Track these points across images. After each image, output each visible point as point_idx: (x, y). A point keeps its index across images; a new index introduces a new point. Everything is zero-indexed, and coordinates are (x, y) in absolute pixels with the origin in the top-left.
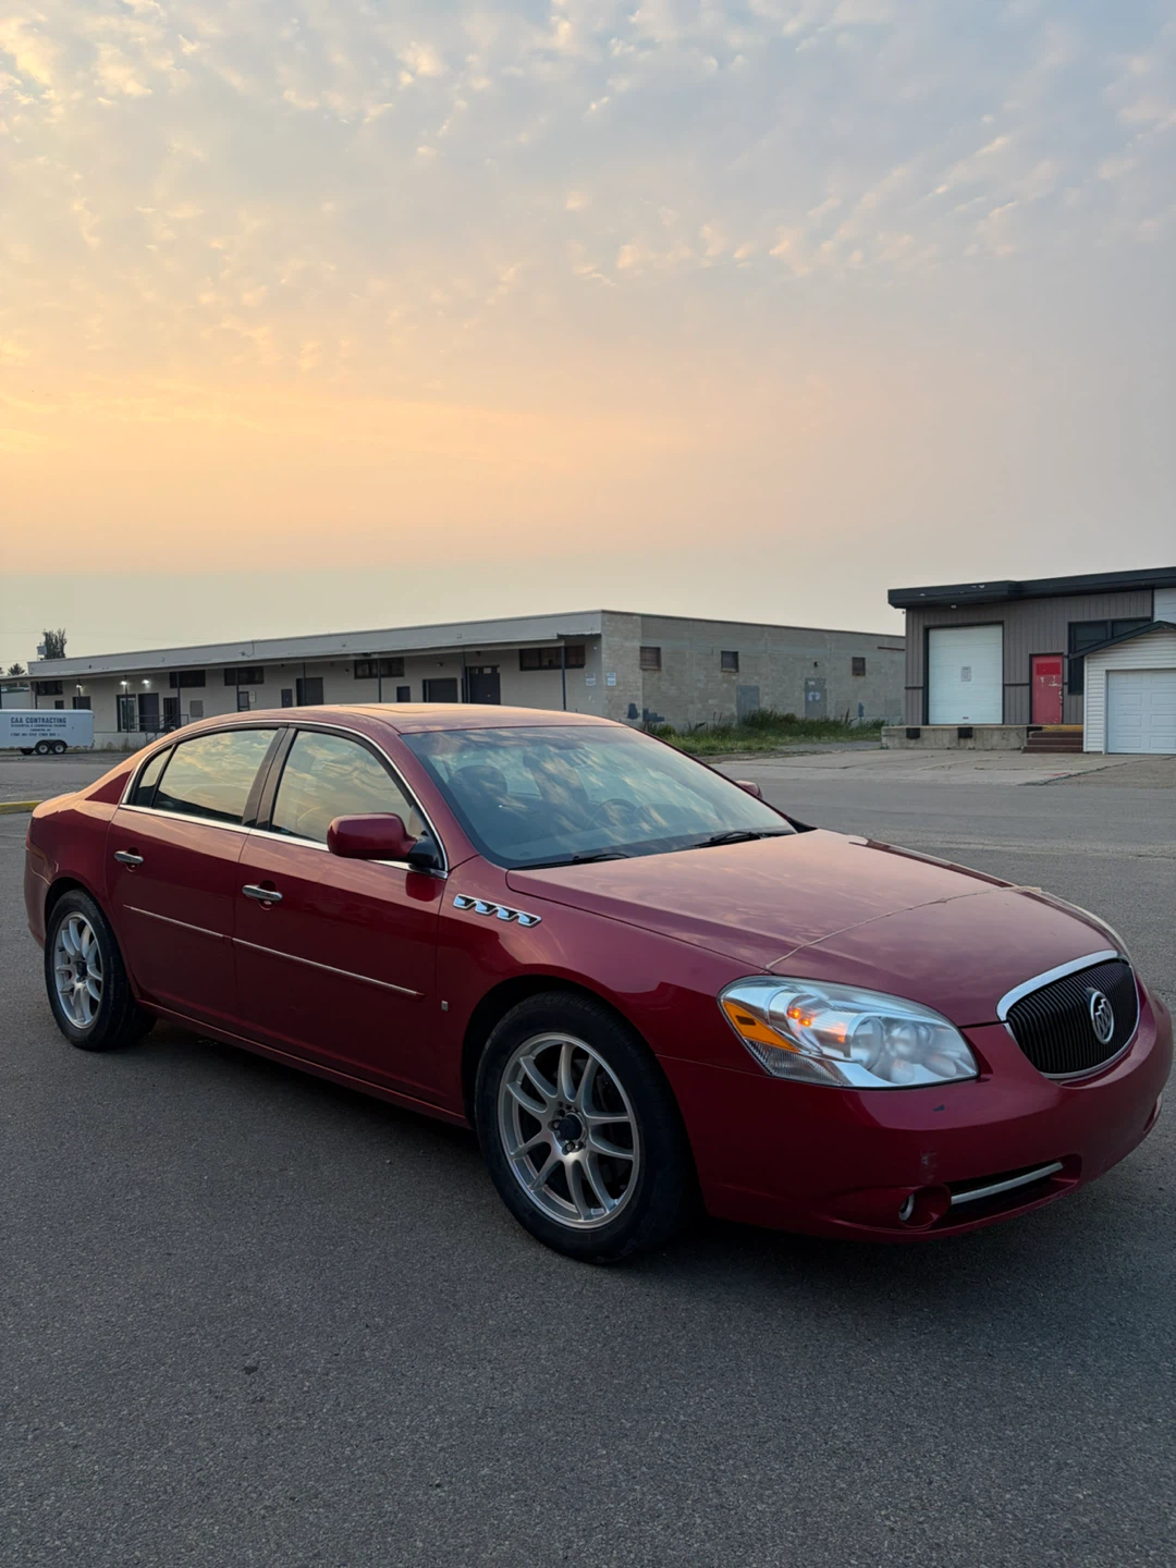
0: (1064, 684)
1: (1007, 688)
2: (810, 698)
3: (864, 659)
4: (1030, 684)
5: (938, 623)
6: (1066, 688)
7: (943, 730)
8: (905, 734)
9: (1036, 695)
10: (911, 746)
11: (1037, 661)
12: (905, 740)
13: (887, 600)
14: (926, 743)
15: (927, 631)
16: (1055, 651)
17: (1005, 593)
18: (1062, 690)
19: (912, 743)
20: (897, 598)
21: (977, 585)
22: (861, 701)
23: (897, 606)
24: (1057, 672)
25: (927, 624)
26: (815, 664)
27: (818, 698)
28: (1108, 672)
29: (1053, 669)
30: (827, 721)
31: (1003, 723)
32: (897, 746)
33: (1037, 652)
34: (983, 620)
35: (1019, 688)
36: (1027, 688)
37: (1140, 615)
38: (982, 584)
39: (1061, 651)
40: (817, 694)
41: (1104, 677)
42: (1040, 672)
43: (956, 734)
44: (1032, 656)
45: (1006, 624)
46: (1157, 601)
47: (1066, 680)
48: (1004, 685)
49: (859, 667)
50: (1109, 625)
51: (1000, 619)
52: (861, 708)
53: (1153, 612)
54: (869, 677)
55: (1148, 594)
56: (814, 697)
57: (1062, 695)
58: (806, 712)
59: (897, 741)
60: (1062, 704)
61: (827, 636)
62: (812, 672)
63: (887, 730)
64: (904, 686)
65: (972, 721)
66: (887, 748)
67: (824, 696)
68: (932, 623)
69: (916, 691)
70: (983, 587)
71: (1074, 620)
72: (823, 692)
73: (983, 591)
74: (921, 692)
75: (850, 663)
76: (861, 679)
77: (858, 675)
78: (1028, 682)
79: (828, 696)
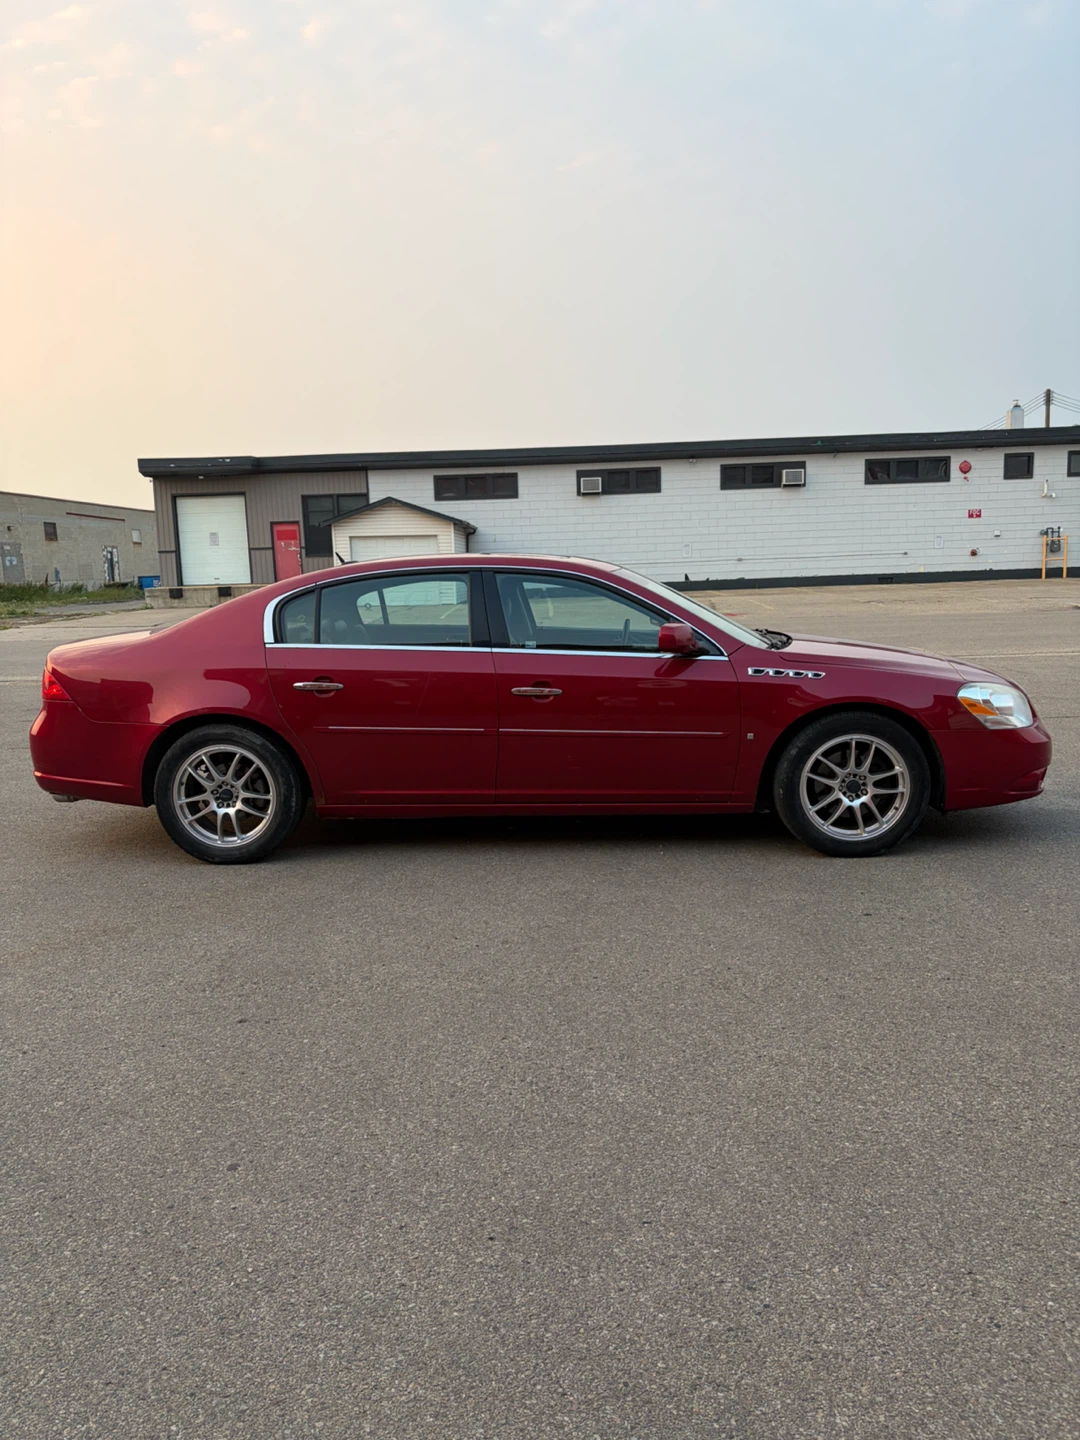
0: (301, 548)
1: (252, 552)
2: (8, 564)
3: (55, 524)
4: (273, 548)
5: (184, 492)
6: (304, 551)
7: (205, 589)
8: (168, 595)
9: (279, 557)
10: (175, 605)
11: (277, 528)
12: (169, 600)
13: (137, 468)
14: (189, 601)
15: (174, 498)
16: (292, 519)
17: (249, 467)
18: (301, 554)
19: (176, 602)
20: (147, 467)
21: (223, 458)
22: (55, 566)
23: (145, 474)
24: (294, 538)
25: (174, 492)
26: (9, 528)
27: (15, 563)
28: (351, 538)
29: (292, 536)
30: (30, 586)
31: (252, 582)
32: (162, 605)
33: (276, 520)
34: (226, 490)
35: (263, 552)
36: (271, 551)
37: (358, 491)
38: (227, 458)
39: (296, 519)
40: (14, 558)
41: (348, 542)
42: (280, 539)
43: (216, 592)
44: (272, 524)
45: (247, 494)
46: (371, 480)
47: (303, 545)
48: (250, 549)
49: (51, 532)
50: (335, 498)
51: (242, 490)
52: (57, 573)
53: (368, 489)
54: (62, 542)
55: (363, 473)
56: (11, 561)
57: (301, 557)
58: (5, 578)
59: (160, 601)
60: (302, 566)
61: (16, 499)
62: (7, 536)
63: (150, 591)
64: (157, 550)
65: (225, 581)
66: (152, 608)
67: (21, 561)
68: (179, 492)
69: (169, 555)
70: (228, 460)
71: (306, 493)
72: (20, 556)
73: (227, 465)
74: (174, 554)
75: (43, 528)
76: (55, 544)
77: (51, 540)
78: (270, 546)
79: (25, 561)
